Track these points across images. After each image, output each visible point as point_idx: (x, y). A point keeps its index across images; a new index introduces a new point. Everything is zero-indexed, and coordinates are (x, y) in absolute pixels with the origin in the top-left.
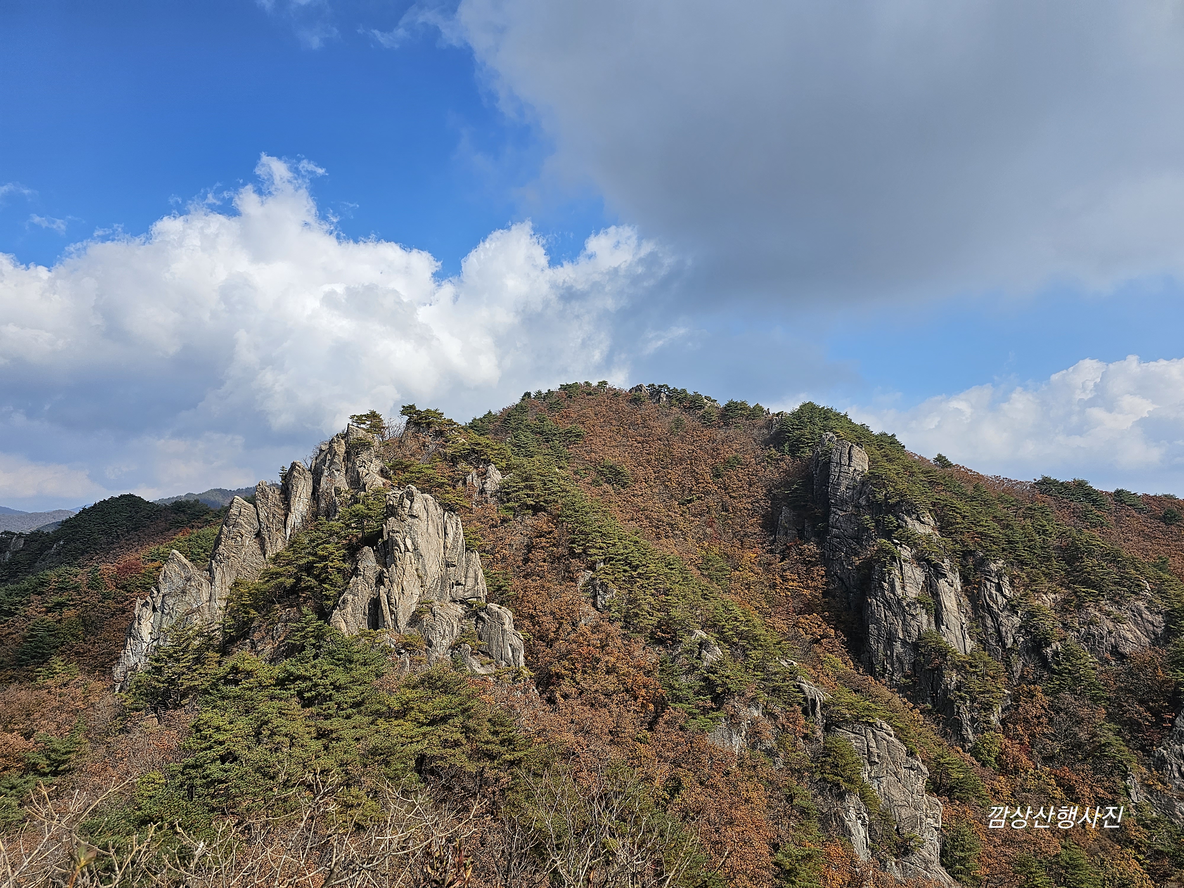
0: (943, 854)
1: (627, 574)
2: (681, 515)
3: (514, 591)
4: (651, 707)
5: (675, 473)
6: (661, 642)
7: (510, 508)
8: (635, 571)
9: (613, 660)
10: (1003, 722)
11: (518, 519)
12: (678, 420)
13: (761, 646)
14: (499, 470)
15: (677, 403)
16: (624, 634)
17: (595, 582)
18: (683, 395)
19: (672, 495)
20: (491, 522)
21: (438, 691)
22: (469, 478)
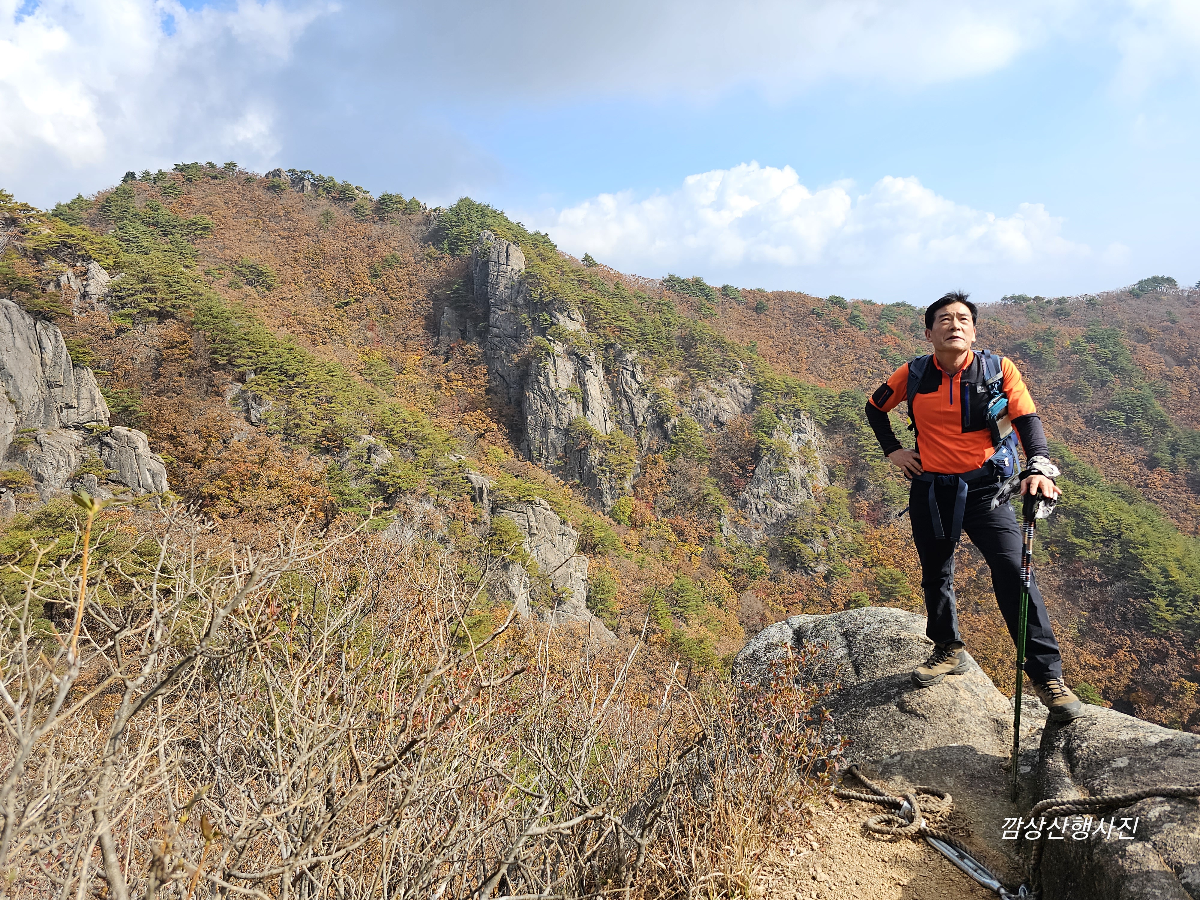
0: (588, 599)
1: (282, 384)
2: (339, 319)
3: (146, 411)
4: (321, 515)
5: (329, 273)
6: (327, 450)
7: (127, 316)
8: (293, 380)
9: (275, 473)
10: (634, 487)
11: (140, 327)
12: (327, 213)
13: (430, 444)
14: (105, 269)
15: (325, 193)
16: (285, 447)
17: (246, 395)
18: (331, 184)
19: (327, 298)
20: (103, 333)
21: (61, 528)
22: (63, 279)
